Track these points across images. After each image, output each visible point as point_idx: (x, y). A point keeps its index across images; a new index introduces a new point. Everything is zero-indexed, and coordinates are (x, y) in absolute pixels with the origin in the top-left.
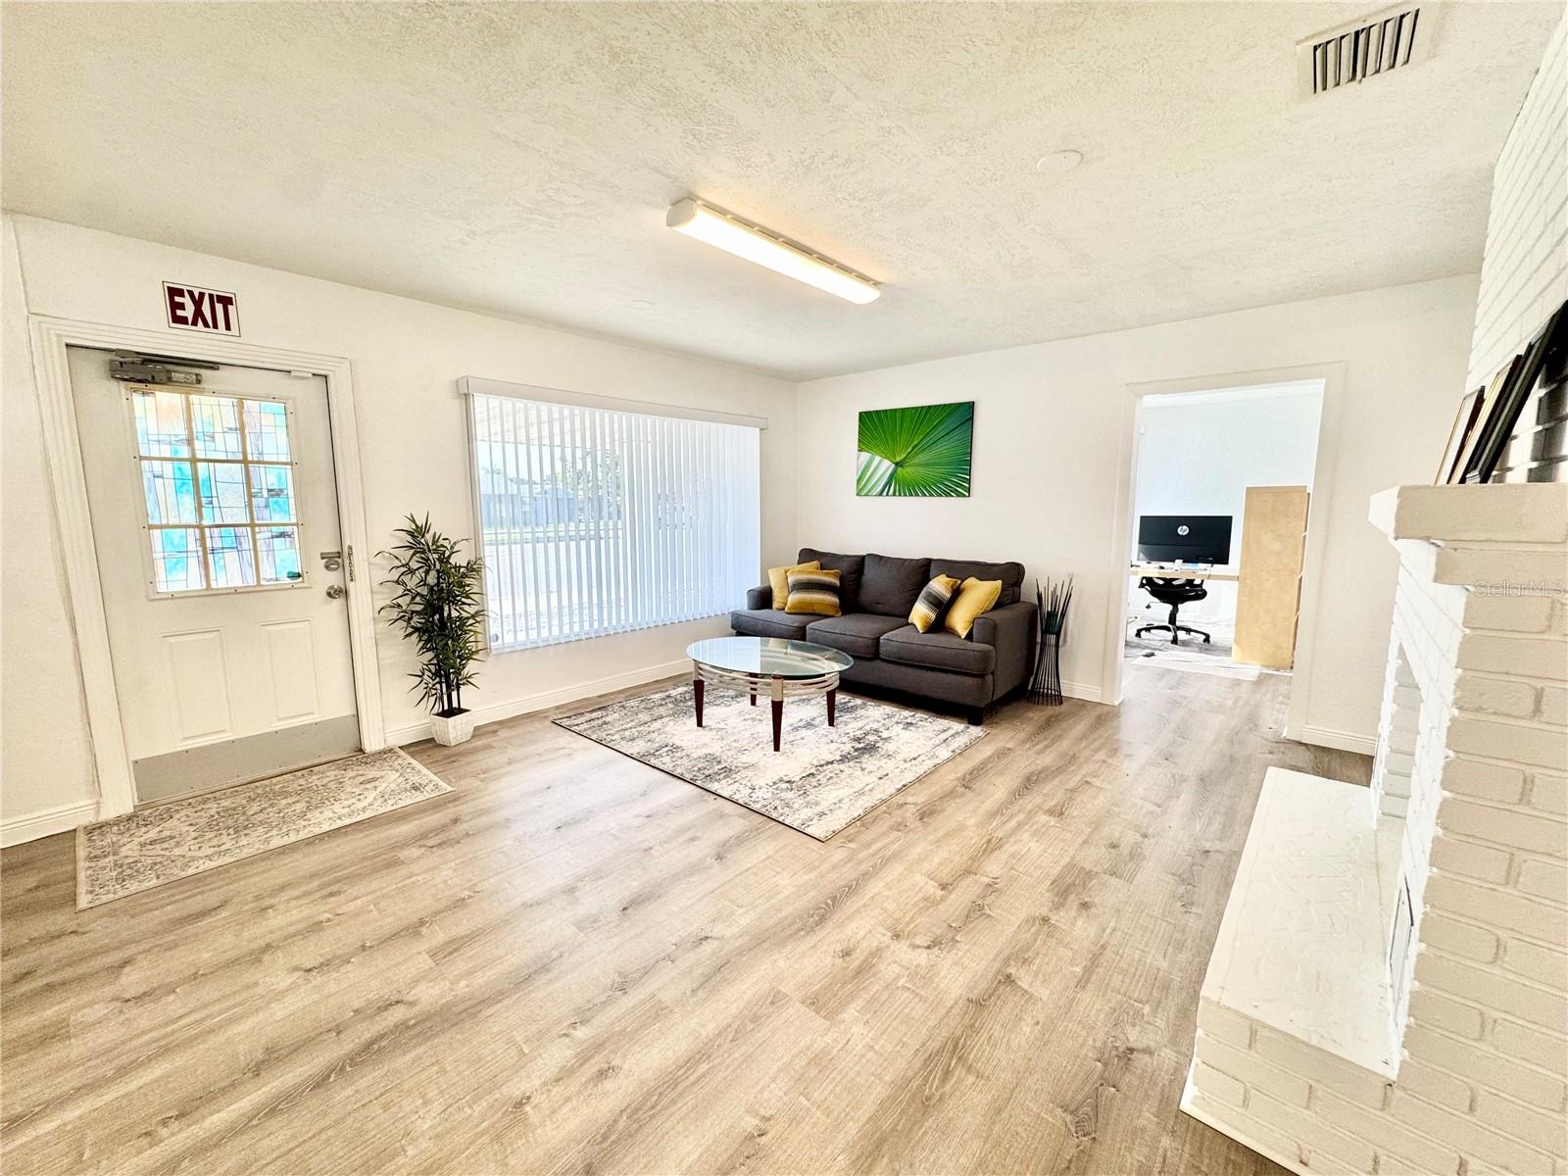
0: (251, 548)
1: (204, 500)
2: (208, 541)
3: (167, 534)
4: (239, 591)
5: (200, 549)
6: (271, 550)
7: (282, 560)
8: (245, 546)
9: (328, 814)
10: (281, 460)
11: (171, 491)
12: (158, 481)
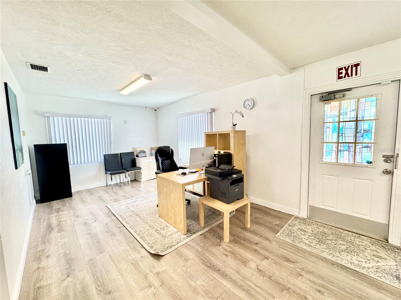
0: (354, 151)
1: (340, 134)
2: (339, 148)
3: (328, 145)
4: (346, 165)
5: (336, 150)
6: (361, 152)
7: (365, 156)
8: (352, 150)
9: (349, 258)
10: (371, 119)
11: (331, 132)
12: (328, 129)
